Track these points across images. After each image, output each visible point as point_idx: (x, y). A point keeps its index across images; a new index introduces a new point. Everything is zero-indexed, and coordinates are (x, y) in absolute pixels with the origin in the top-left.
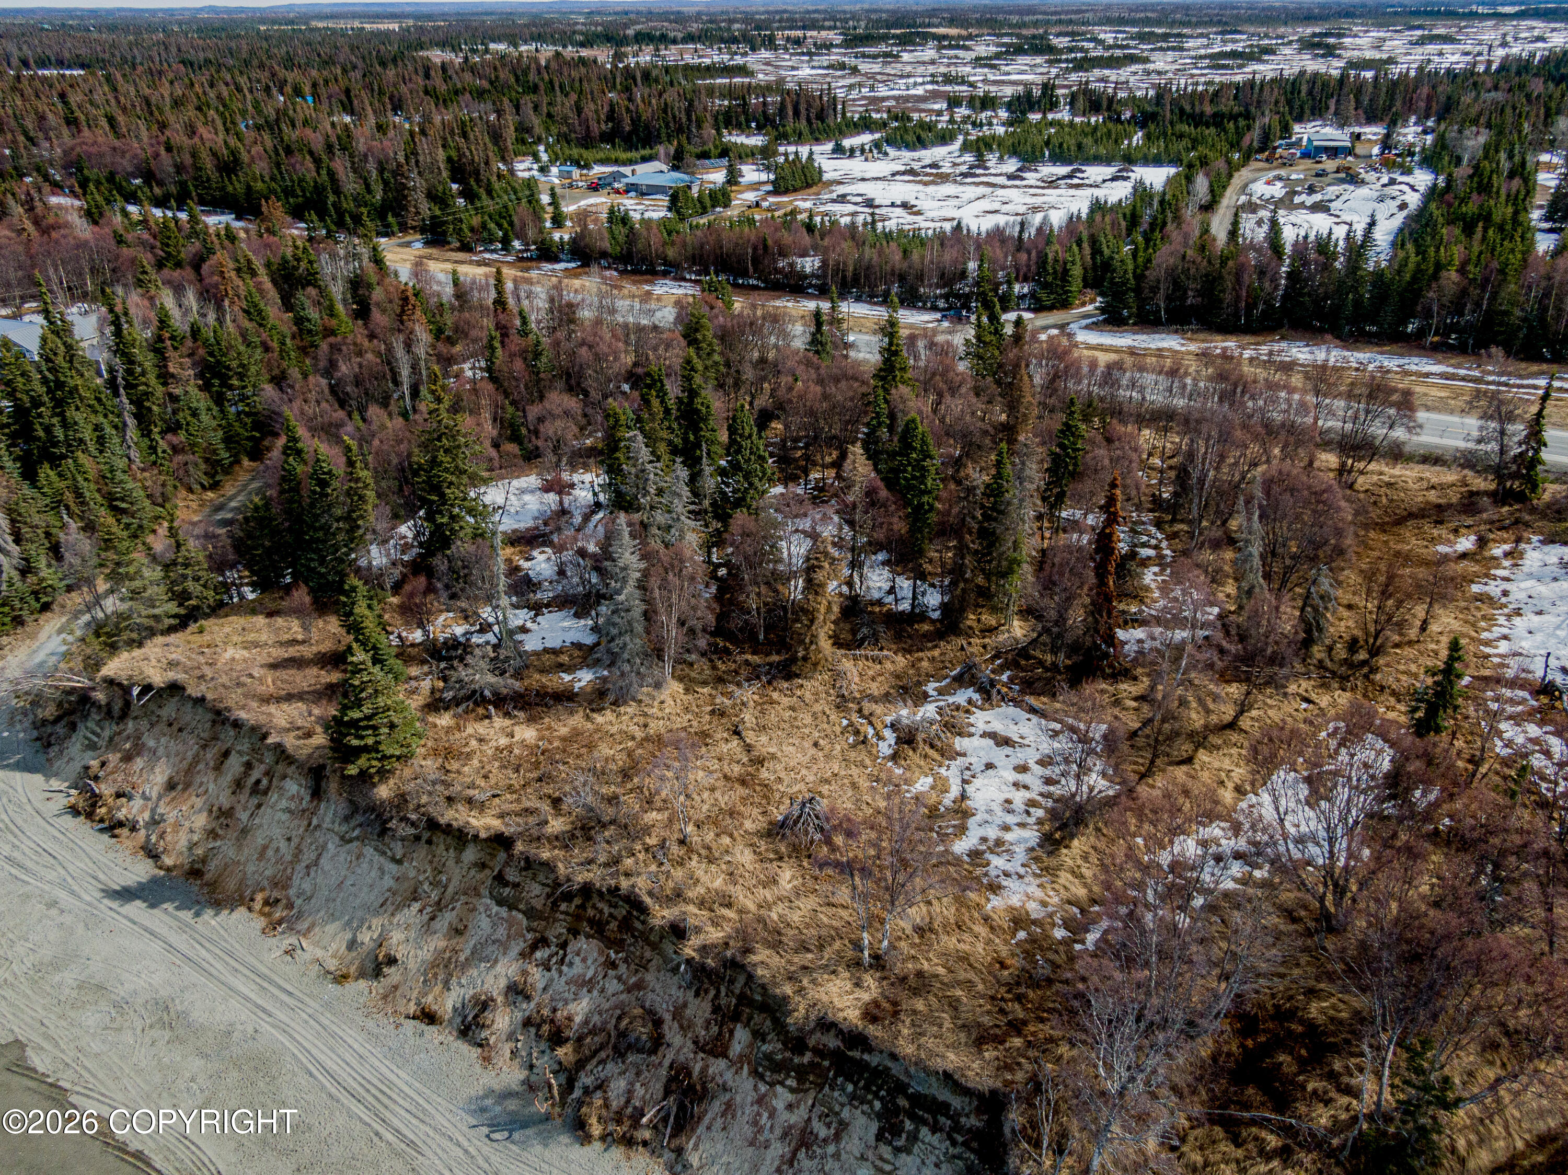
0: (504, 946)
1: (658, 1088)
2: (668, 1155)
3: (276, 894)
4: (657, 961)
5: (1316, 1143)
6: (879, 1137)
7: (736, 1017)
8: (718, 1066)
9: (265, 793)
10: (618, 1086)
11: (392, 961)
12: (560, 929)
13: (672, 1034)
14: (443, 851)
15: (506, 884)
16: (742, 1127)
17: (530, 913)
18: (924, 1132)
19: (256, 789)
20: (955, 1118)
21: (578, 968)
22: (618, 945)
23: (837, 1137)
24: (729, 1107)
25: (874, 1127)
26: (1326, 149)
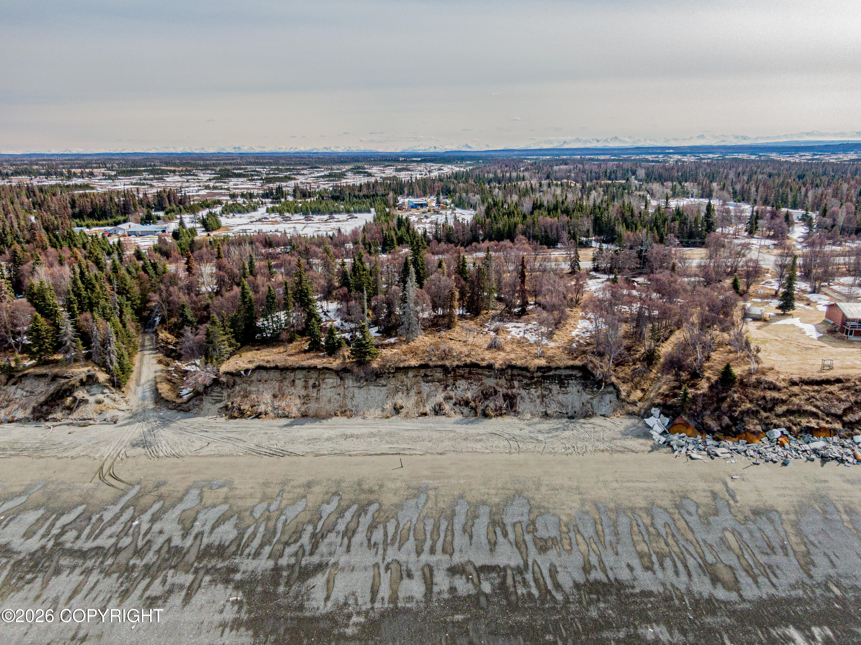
0: (436, 390)
1: (502, 401)
2: (512, 413)
3: (343, 409)
4: (484, 377)
5: (639, 360)
6: (560, 387)
7: (512, 380)
8: (514, 391)
9: (319, 385)
10: (492, 405)
11: (402, 407)
12: (451, 381)
13: (498, 389)
14: (401, 376)
15: (428, 376)
16: (527, 400)
17: (439, 381)
18: (570, 381)
19: (314, 386)
20: (575, 376)
21: (462, 387)
22: (470, 378)
23: (551, 392)
24: (522, 398)
25: (558, 386)
26: (419, 204)
